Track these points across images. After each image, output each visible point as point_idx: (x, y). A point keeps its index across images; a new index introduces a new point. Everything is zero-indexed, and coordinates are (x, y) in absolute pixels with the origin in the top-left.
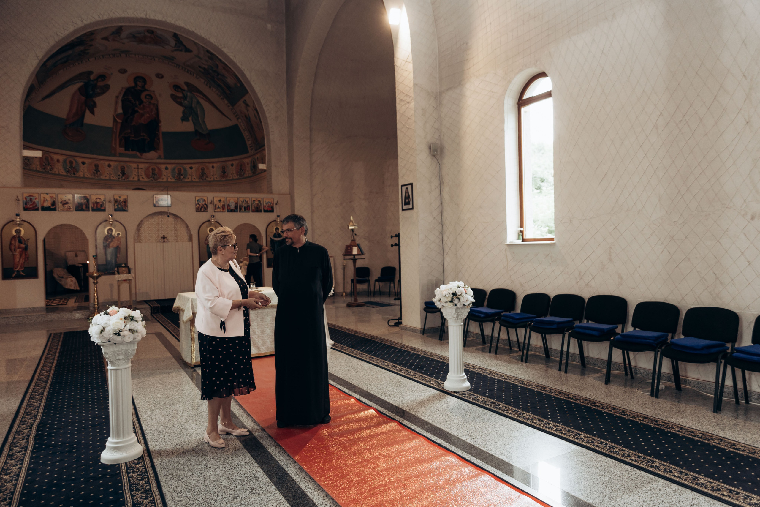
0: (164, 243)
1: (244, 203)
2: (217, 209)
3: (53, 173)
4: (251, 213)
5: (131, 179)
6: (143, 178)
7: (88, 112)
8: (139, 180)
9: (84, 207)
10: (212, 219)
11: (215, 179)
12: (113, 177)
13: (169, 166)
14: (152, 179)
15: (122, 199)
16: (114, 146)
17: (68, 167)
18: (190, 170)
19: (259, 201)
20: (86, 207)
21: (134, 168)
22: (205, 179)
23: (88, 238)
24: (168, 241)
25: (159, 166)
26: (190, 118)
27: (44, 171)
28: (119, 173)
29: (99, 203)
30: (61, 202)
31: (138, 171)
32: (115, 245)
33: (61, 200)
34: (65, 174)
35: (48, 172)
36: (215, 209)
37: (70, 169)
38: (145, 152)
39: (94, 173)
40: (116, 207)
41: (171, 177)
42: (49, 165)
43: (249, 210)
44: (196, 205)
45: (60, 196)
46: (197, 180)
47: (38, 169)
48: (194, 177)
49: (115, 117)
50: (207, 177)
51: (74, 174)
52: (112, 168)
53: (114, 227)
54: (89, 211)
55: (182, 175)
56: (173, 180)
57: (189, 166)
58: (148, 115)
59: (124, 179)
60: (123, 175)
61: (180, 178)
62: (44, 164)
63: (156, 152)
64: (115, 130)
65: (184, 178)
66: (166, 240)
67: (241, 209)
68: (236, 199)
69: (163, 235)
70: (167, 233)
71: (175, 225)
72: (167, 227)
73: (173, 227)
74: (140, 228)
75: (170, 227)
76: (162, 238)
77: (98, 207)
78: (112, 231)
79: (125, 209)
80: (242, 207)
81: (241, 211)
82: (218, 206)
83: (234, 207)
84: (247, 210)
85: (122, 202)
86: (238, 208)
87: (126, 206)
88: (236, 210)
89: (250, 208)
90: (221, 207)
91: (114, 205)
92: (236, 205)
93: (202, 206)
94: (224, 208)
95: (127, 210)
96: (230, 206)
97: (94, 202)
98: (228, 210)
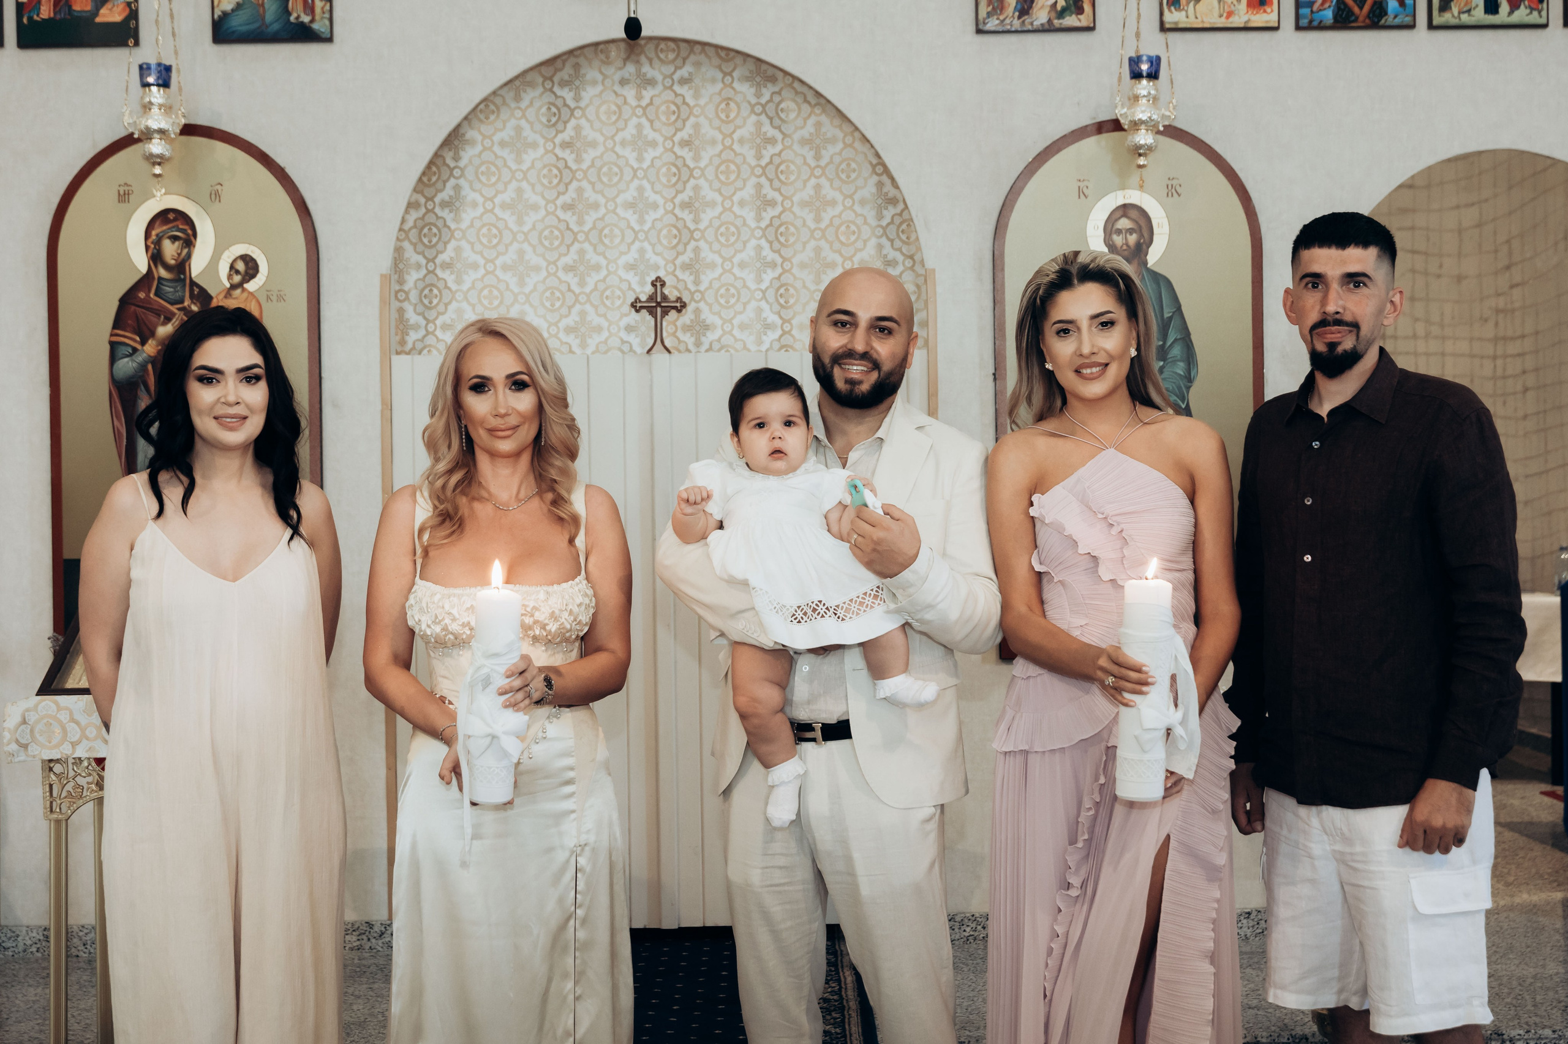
0: (660, 358)
4: (1557, 40)
10: (1134, 102)
36: (1174, 2)
40: (230, 3)
43: (1543, 1)
53: (209, 197)
66: (673, 328)
69: (653, 284)
70: (686, 267)
71: (763, 180)
72: (685, 205)
73: (742, 203)
74: (445, 213)
75: (713, 204)
76: (636, 306)
77: (77, 7)
78: (189, 241)
79: (306, 19)
81: (1445, 18)
84: (1515, 7)
88: (1392, 4)
95: (320, 25)
98: (1311, 4)
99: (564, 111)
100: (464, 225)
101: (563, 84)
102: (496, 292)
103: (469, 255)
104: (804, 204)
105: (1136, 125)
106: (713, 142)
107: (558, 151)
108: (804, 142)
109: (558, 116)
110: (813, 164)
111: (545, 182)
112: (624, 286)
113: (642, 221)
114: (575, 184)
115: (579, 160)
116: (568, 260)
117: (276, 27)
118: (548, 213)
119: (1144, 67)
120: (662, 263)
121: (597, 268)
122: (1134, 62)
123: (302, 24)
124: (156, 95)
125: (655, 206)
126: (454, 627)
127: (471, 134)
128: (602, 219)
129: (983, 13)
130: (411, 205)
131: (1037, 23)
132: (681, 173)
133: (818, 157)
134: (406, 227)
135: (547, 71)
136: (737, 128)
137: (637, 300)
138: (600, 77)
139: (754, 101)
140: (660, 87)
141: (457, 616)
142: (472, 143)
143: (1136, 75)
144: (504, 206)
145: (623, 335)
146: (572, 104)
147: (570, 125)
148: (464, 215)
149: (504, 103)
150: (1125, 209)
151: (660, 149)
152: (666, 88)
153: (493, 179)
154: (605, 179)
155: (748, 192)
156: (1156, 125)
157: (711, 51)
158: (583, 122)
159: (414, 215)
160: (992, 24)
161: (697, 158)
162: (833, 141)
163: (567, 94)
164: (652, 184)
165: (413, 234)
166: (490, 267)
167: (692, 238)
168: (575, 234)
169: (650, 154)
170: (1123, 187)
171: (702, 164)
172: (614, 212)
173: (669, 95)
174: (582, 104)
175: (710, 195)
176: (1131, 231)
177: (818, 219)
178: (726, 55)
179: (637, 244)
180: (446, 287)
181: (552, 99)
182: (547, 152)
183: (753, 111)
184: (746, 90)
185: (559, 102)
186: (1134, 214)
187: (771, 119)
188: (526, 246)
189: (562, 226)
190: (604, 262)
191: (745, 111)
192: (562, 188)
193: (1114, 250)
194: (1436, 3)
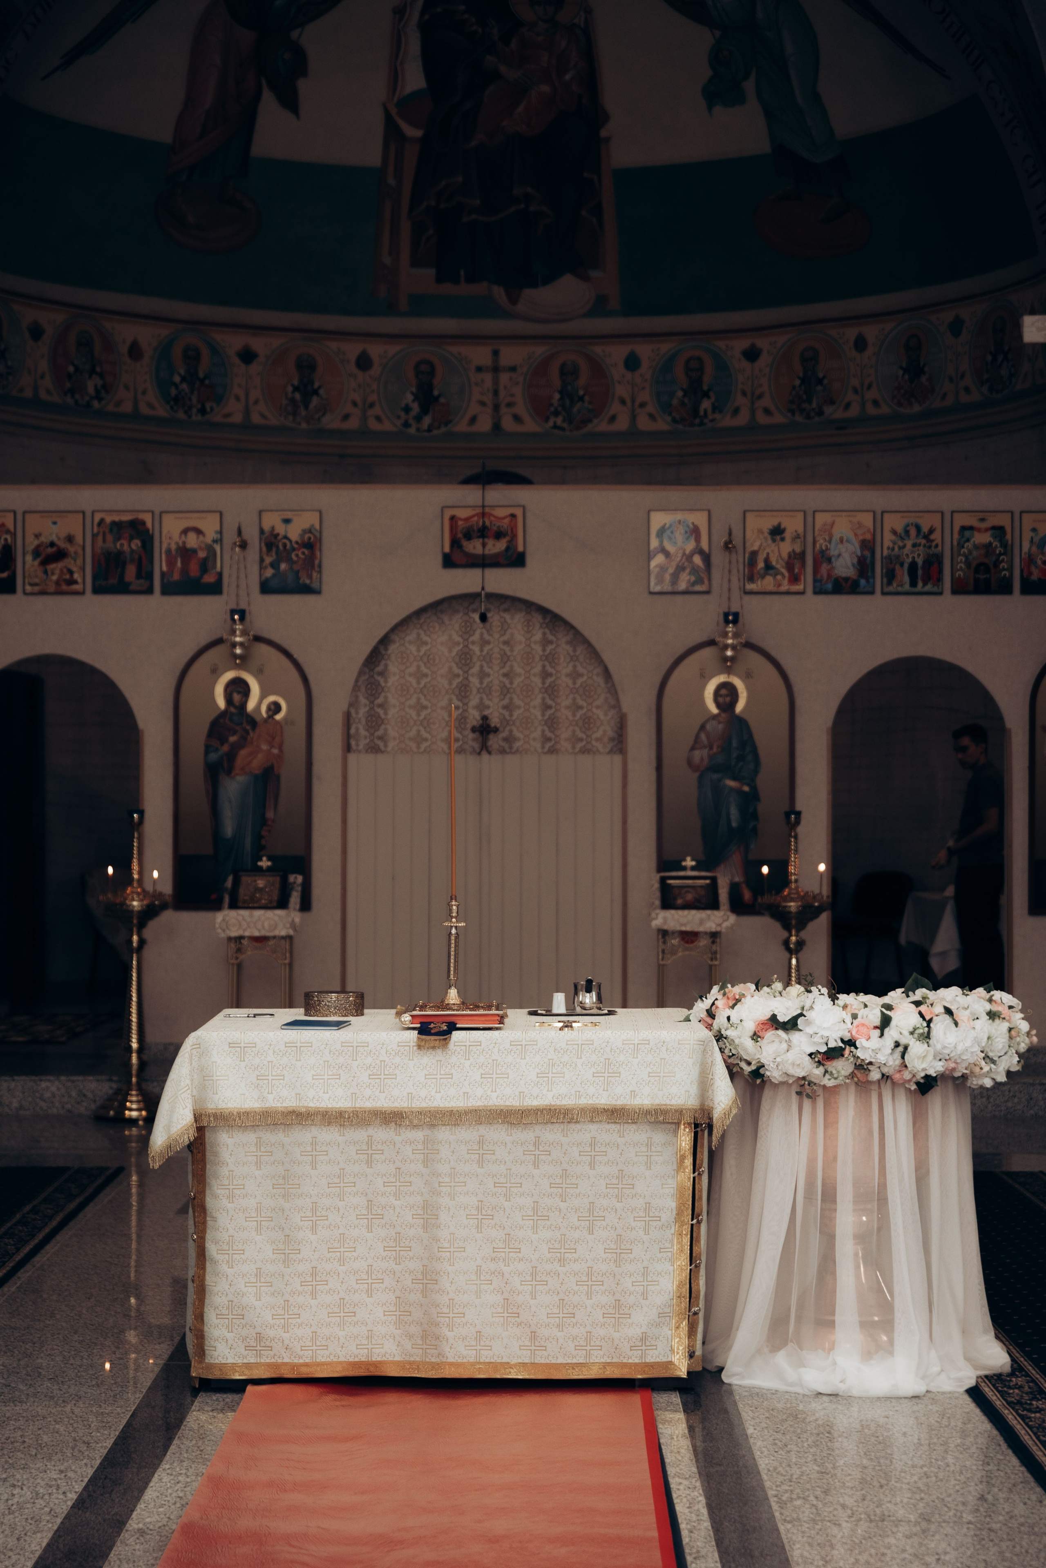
0: (485, 756)
1: (909, 544)
2: (763, 577)
3: (110, 408)
4: (948, 600)
5: (461, 426)
6: (517, 418)
7: (269, 102)
8: (497, 427)
9: (131, 571)
10: (725, 635)
11: (871, 410)
12: (378, 419)
13: (645, 351)
14: (559, 421)
15: (294, 533)
16: (387, 260)
17: (177, 379)
18: (746, 364)
19: (999, 531)
20: (139, 576)
21: (479, 369)
22: (820, 413)
23: (141, 725)
24: (509, 748)
25: (598, 350)
26: (749, 86)
27: (69, 400)
28: (409, 398)
29: (194, 551)
30: (36, 553)
31: (496, 382)
32: (258, 763)
33: (36, 542)
34: (161, 411)
35: (88, 405)
36: (751, 579)
37: (184, 386)
38: (535, 285)
39: (293, 401)
40: (269, 572)
41: (650, 408)
42: (92, 372)
43: (939, 580)
44: (651, 558)
45: (34, 524)
46: (778, 419)
47: (43, 395)
48: (767, 402)
49: (394, 111)
50: (832, 402)
51: (203, 411)
52: (376, 370)
53: (258, 673)
54: (149, 591)
55: (706, 395)
56: (663, 425)
57: (743, 344)
58: (545, 88)
59: (429, 430)
60: (425, 410)
61: (695, 412)
62: (71, 369)
63: (586, 278)
64: (392, 181)
65: (715, 408)
66: (494, 741)
67: (890, 576)
68: (867, 520)
69: (482, 718)
70: (505, 707)
71: (546, 663)
73: (535, 675)
74: (379, 678)
75: (519, 675)
76: (473, 729)
77: (192, 574)
78: (246, 694)
79: (308, 582)
80: (898, 567)
81: (890, 589)
82: (767, 561)
83: (853, 565)
84: (925, 584)
85: (296, 546)
86: (873, 571)
87: (313, 567)
88: (863, 582)
89: (940, 571)
90: (780, 566)
91: (262, 560)
92: (867, 553)
93: (684, 564)
94: (796, 570)
95: (315, 585)
96: (833, 559)
97: (173, 547)
98: (821, 581)
99: (443, 625)
100: (389, 685)
101: (442, 612)
102: (405, 720)
103: (392, 700)
104: (567, 675)
105: (727, 646)
106: (520, 642)
107: (438, 646)
108: (567, 643)
109: (439, 628)
110: (572, 654)
112: (467, 719)
113: (481, 683)
114: (447, 664)
115: (449, 651)
116: (442, 703)
119: (731, 617)
120: (491, 705)
121: (458, 708)
122: (726, 615)
123: (306, 584)
124: (238, 624)
125: (488, 675)
127: (394, 638)
128: (461, 682)
130: (361, 674)
132: (503, 658)
133: (574, 650)
134: (358, 684)
136: (533, 635)
137: (474, 726)
138: (461, 609)
139: (542, 621)
140: (492, 613)
142: (395, 642)
143: (727, 622)
144: (410, 675)
147: (446, 634)
148: (389, 680)
150: (724, 685)
151: (492, 645)
152: (496, 613)
155: (538, 669)
158: (452, 632)
159: (363, 678)
161: (511, 650)
163: (444, 617)
164: (487, 664)
165: (362, 688)
166: (402, 706)
167: (508, 692)
168: (447, 690)
169: (486, 648)
171: (515, 654)
172: (467, 678)
173: (496, 617)
174: (452, 623)
175: (518, 670)
176: (727, 696)
177: (574, 683)
179: (479, 695)
180: (379, 716)
181: (436, 619)
182: (432, 646)
183: (541, 629)
184: (537, 616)
185: (440, 621)
186: (729, 687)
187: (550, 631)
188: (421, 696)
189: (440, 686)
190: (461, 705)
191: (537, 627)
192: (440, 665)
193: (718, 705)
194: (885, 580)
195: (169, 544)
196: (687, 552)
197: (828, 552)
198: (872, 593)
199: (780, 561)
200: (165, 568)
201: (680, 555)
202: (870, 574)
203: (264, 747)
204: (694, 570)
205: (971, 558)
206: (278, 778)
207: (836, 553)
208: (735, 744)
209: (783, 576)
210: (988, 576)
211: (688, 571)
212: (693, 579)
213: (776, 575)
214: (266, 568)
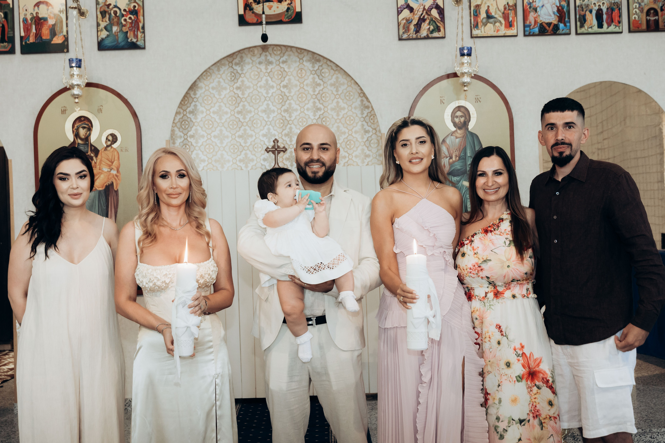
2: (485, 25)
4: (626, 37)
10: (462, 65)
15: (123, 3)
20: (3, 40)
29: (45, 20)
32: (100, 182)
36: (476, 26)
40: (104, 34)
43: (619, 22)
44: (399, 13)
53: (97, 111)
54: (12, 51)
69: (274, 142)
70: (286, 135)
71: (316, 100)
72: (286, 111)
73: (308, 109)
74: (191, 116)
75: (296, 110)
76: (267, 150)
77: (44, 38)
78: (90, 129)
79: (134, 40)
80: (588, 13)
81: (583, 30)
82: (487, 12)
83: (554, 13)
84: (609, 25)
85: (124, 13)
86: (569, 18)
87: (138, 29)
88: (561, 26)
89: (620, 16)
90: (499, 16)
91: (98, 25)
92: (564, 3)
93: (424, 16)
94: (511, 19)
95: (140, 43)
96: (538, 9)
97: (29, 17)
98: (529, 26)
99: (237, 75)
100: (198, 120)
101: (237, 64)
102: (211, 147)
103: (201, 132)
104: (332, 109)
105: (463, 74)
106: (296, 86)
107: (235, 90)
108: (332, 85)
109: (235, 77)
110: (335, 93)
111: (230, 103)
112: (262, 143)
113: (268, 117)
114: (242, 103)
115: (243, 94)
116: (240, 133)
117: (123, 44)
118: (231, 115)
119: (466, 52)
120: (277, 134)
121: (251, 136)
122: (462, 49)
123: (133, 42)
124: (76, 71)
125: (274, 111)
126: (159, 283)
127: (200, 84)
128: (253, 117)
129: (401, 32)
130: (177, 113)
131: (422, 36)
132: (284, 98)
133: (337, 91)
134: (176, 121)
135: (230, 59)
136: (305, 80)
137: (268, 148)
138: (251, 61)
139: (311, 69)
140: (274, 65)
141: (160, 279)
142: (201, 88)
143: (463, 55)
144: (214, 113)
145: (262, 162)
146: (240, 72)
147: (239, 80)
148: (198, 117)
149: (213, 72)
150: (459, 108)
151: (275, 89)
152: (277, 65)
153: (210, 102)
154: (254, 101)
155: (310, 105)
156: (471, 74)
157: (294, 50)
158: (245, 79)
159: (179, 117)
160: (405, 36)
161: (290, 92)
162: (343, 84)
163: (238, 68)
164: (272, 103)
165: (178, 125)
166: (209, 137)
167: (288, 123)
168: (242, 123)
169: (271, 91)
170: (458, 99)
171: (292, 94)
172: (257, 114)
173: (278, 68)
174: (244, 72)
175: (295, 106)
176: (462, 116)
177: (338, 115)
178: (300, 51)
179: (267, 127)
180: (192, 145)
181: (232, 70)
182: (231, 91)
183: (311, 73)
184: (308, 65)
185: (235, 72)
186: (462, 109)
187: (319, 76)
188: (223, 128)
189: (237, 120)
190: (254, 134)
191: (308, 74)
192: (237, 105)
193: (455, 124)
194: (578, 24)
195: (26, 15)
196: (426, 8)
197: (534, 3)
198: (569, 34)
199: (498, 12)
200: (23, 34)
201: (421, 10)
202: (566, 19)
203: (105, 169)
204: (433, 21)
205: (643, 4)
206: (117, 192)
207: (540, 5)
208: (469, 154)
209: (500, 22)
210: (657, 17)
211: (428, 21)
212: (432, 28)
213: (495, 23)
214: (102, 30)
